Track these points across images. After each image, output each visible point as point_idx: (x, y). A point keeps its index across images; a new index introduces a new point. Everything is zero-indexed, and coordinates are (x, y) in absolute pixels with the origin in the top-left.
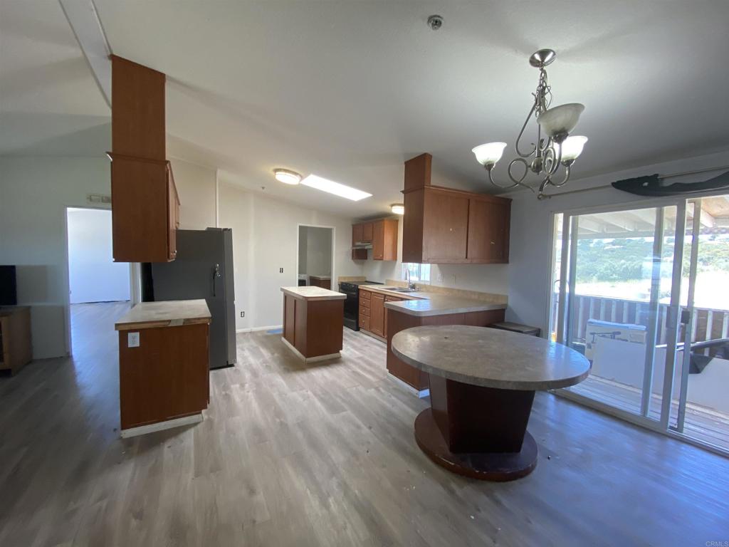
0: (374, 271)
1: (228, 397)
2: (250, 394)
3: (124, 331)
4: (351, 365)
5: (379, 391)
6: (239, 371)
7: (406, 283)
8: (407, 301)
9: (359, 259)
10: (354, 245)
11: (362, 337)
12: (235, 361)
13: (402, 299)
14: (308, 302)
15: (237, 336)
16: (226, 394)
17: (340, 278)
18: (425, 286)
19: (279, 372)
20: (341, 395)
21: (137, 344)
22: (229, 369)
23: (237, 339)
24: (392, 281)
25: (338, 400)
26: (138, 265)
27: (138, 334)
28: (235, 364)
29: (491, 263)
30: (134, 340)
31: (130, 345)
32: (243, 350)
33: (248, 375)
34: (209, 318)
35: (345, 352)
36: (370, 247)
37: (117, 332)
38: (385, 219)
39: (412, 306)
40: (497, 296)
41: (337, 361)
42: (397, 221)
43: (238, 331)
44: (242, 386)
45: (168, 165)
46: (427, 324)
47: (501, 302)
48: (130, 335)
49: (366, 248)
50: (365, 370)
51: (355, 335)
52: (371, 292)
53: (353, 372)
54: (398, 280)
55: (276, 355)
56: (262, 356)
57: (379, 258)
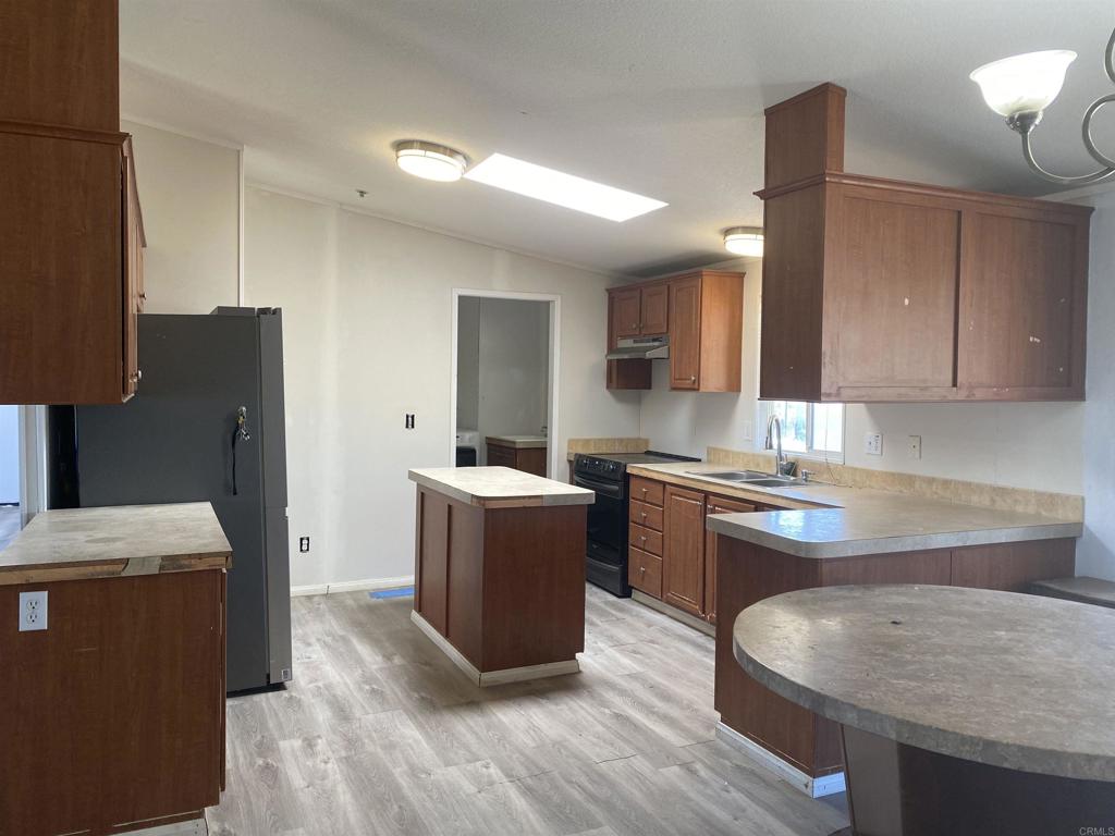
0: (672, 423)
1: (271, 774)
2: (331, 766)
4: (610, 696)
5: (692, 772)
6: (299, 701)
7: (768, 460)
8: (773, 513)
9: (627, 387)
10: (611, 348)
11: (638, 616)
13: (759, 507)
14: (487, 511)
16: (267, 766)
17: (571, 442)
18: (827, 468)
19: (406, 711)
20: (583, 780)
21: (42, 623)
24: (727, 453)
25: (576, 795)
27: (43, 597)
28: (287, 684)
29: (1030, 398)
30: (34, 613)
31: (24, 627)
32: (308, 642)
33: (322, 715)
34: (226, 555)
35: (593, 658)
36: (661, 352)
38: (705, 270)
39: (789, 525)
40: (1051, 500)
41: (568, 684)
42: (741, 276)
46: (837, 582)
47: (1065, 515)
48: (24, 597)
49: (649, 355)
50: (649, 710)
51: (621, 610)
52: (664, 484)
53: (617, 716)
54: (745, 449)
55: (397, 660)
57: (687, 384)
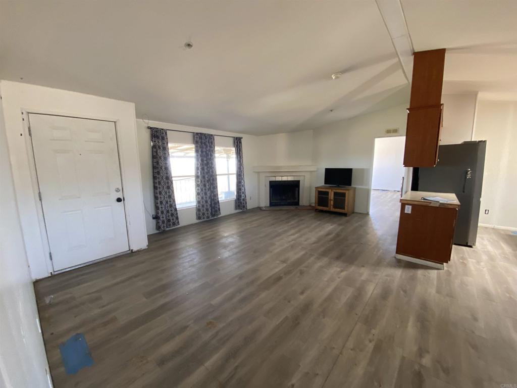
2: (485, 269)
3: (403, 205)
6: (477, 252)
12: (474, 244)
15: (478, 228)
16: (463, 263)
21: (410, 212)
22: (467, 248)
23: (478, 231)
26: (411, 169)
27: (410, 207)
28: (473, 247)
30: (408, 210)
31: (406, 212)
32: (483, 239)
33: (484, 257)
34: (458, 205)
37: (400, 203)
43: (479, 224)
44: (478, 262)
45: (442, 106)
48: (407, 206)
56: (502, 248)
